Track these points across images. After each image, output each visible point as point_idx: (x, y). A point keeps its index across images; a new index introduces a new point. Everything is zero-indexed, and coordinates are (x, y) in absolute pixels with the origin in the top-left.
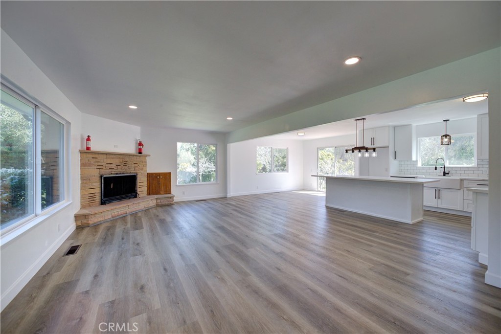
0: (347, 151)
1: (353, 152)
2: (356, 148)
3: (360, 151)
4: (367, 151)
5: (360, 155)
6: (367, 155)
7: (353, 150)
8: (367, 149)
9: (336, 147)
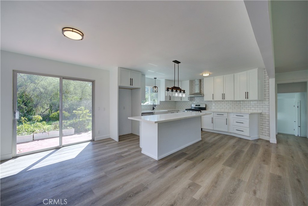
2: (175, 88)
3: (176, 91)
4: (180, 92)
8: (181, 90)
9: (63, 78)
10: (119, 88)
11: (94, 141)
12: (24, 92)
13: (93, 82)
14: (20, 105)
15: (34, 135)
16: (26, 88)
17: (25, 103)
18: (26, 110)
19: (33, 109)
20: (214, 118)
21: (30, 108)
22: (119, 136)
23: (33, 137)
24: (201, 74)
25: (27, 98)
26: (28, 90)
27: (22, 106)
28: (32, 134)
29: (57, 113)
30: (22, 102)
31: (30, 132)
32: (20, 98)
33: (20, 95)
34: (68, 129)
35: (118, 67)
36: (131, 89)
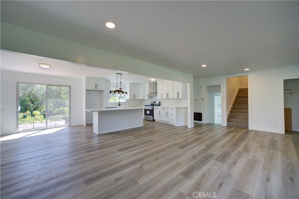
0: (110, 92)
1: (115, 93)
2: (117, 91)
3: (119, 93)
4: (123, 93)
5: (119, 95)
6: (123, 95)
7: (115, 92)
8: (123, 92)
9: (48, 85)
10: (87, 90)
11: (70, 126)
12: (31, 92)
13: (70, 87)
14: (28, 104)
15: (34, 124)
16: (34, 89)
17: (32, 102)
18: (33, 107)
19: (39, 106)
20: (161, 111)
21: (37, 106)
22: (86, 124)
23: (34, 127)
24: (150, 79)
25: (33, 97)
26: (35, 90)
27: (29, 104)
28: (33, 124)
29: (59, 110)
30: (30, 101)
31: (31, 122)
32: (28, 97)
33: (28, 95)
34: (60, 121)
35: (86, 77)
36: (100, 91)
